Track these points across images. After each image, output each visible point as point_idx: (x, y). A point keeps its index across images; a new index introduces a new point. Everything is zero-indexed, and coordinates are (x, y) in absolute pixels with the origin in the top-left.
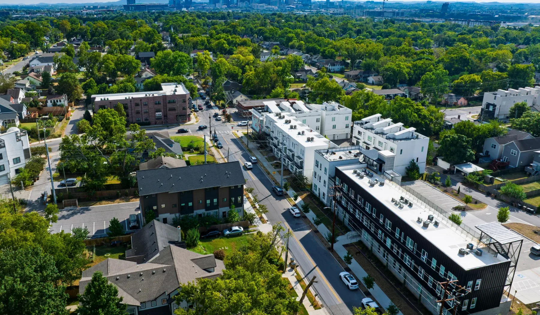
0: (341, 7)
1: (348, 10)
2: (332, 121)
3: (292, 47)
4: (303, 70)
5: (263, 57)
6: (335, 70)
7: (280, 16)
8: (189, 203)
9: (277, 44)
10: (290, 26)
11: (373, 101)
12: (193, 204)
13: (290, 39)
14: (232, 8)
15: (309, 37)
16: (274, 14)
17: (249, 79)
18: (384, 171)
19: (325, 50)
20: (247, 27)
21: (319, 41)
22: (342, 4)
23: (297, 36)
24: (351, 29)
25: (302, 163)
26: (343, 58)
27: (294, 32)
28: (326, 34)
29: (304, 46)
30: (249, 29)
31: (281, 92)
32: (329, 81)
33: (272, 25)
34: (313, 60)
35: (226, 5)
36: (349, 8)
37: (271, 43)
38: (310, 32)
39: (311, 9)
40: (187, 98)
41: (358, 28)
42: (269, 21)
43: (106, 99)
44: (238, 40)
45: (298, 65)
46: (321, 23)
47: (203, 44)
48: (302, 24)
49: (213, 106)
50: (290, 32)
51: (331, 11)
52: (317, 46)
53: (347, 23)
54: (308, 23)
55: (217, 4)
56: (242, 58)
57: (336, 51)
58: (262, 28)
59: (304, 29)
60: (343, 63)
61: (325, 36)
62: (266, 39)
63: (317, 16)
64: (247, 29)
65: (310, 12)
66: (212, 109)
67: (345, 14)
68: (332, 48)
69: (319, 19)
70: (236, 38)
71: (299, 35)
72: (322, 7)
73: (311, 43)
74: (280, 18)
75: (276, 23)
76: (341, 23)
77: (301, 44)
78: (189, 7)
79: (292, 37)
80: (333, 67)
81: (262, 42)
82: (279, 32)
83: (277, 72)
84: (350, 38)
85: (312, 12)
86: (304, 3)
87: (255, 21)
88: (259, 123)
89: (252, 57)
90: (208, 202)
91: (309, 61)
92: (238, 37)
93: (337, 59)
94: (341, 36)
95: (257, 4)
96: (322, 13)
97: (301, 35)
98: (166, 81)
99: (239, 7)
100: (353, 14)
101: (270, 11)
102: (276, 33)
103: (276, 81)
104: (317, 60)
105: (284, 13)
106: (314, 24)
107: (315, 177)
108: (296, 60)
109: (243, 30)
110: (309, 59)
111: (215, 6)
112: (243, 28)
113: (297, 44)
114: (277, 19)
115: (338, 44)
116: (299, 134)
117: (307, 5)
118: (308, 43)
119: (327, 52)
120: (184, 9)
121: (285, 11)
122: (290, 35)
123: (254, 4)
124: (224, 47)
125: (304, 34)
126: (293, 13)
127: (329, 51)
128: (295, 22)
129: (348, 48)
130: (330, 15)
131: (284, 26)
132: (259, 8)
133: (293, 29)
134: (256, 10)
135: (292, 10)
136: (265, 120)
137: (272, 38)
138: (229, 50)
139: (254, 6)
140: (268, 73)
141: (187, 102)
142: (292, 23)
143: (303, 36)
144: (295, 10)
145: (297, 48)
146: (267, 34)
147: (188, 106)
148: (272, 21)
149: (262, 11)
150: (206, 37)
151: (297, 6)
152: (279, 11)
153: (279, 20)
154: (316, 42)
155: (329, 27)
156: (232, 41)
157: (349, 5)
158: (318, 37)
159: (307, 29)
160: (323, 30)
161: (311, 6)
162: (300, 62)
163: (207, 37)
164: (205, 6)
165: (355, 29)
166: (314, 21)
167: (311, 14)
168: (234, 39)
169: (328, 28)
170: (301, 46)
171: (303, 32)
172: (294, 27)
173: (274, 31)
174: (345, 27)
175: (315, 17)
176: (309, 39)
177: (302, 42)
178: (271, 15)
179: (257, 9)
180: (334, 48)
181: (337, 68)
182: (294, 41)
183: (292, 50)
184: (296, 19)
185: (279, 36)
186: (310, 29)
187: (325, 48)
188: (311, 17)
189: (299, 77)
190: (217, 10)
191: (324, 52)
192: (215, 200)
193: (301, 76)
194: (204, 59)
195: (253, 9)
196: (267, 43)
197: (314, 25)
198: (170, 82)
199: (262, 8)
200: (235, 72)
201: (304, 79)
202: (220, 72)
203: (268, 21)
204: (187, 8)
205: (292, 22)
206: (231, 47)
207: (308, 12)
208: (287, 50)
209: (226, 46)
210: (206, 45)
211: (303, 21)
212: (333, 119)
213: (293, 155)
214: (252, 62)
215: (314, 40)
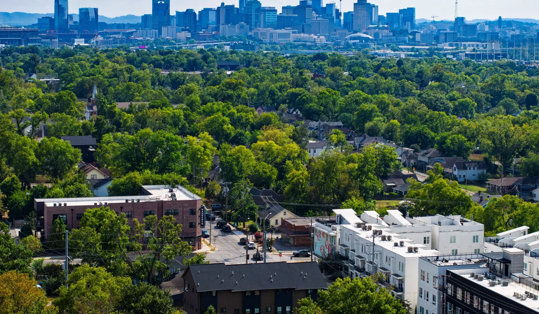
0: (494, 37)
1: (511, 45)
2: (451, 242)
3: (373, 133)
4: (399, 176)
5: (312, 150)
6: (467, 178)
7: (335, 63)
8: (256, 309)
9: (339, 127)
10: (362, 86)
11: (520, 211)
12: (260, 311)
13: (367, 116)
14: (203, 38)
15: (410, 110)
16: (320, 57)
17: (297, 184)
18: (511, 274)
19: (446, 138)
20: (261, 88)
21: (431, 119)
22: (497, 30)
23: (382, 109)
24: (512, 96)
25: (401, 282)
26: (486, 155)
27: (374, 101)
28: (451, 104)
29: (399, 130)
30: (268, 93)
31: (359, 205)
32: (447, 185)
33: (320, 84)
34: (420, 158)
35: (189, 31)
36: (517, 40)
37: (322, 123)
38: (412, 100)
39: (413, 41)
40: (198, 206)
41: (528, 92)
42: (312, 75)
43: (63, 205)
44: (251, 116)
45: (388, 166)
46: (438, 79)
47: (175, 124)
48: (392, 82)
49: (234, 230)
50: (366, 100)
51: (469, 48)
52: (428, 131)
53: (503, 81)
54: (408, 79)
55: (164, 29)
56: (276, 147)
57: (469, 140)
58: (297, 90)
59: (397, 95)
60: (486, 164)
61: (447, 110)
62: (310, 115)
63: (430, 63)
64: (261, 93)
65: (412, 50)
66: (233, 234)
67: (504, 56)
68: (459, 132)
69: (435, 70)
70: (247, 112)
71: (388, 105)
72: (442, 37)
73: (415, 123)
74: (338, 68)
75: (328, 78)
76: (489, 80)
77: (393, 125)
78: (93, 36)
79: (372, 111)
80: (463, 173)
81: (303, 122)
82: (341, 100)
83: (350, 172)
84: (507, 113)
85: (417, 50)
86: (395, 26)
87: (276, 73)
88: (329, 242)
89: (295, 146)
90: (279, 309)
91: (412, 161)
92: (252, 111)
93: (472, 157)
94: (488, 110)
95: (272, 30)
96: (445, 55)
97: (391, 108)
98: (151, 181)
99: (224, 38)
100: (527, 54)
101: (304, 46)
102: (334, 102)
103: (348, 188)
104: (429, 158)
105: (344, 54)
106: (422, 82)
107: (421, 297)
108: (384, 155)
109: (252, 95)
110: (410, 157)
111: (160, 33)
112: (252, 90)
113: (383, 126)
114: (329, 69)
115: (473, 125)
116: (396, 245)
117: (404, 32)
118: (409, 123)
119: (448, 141)
120: (80, 42)
121: (348, 47)
122: (367, 106)
123: (261, 30)
124: (223, 130)
125: (397, 105)
126: (366, 52)
127: (453, 140)
128: (376, 78)
129: (493, 133)
130: (464, 58)
131: (351, 86)
132: (275, 39)
133: (372, 94)
134: (269, 46)
135: (364, 46)
136: (338, 236)
137: (326, 113)
138: (236, 137)
139: (264, 34)
140: (333, 171)
141: (198, 214)
142: (368, 79)
143: (397, 110)
144: (372, 45)
145: (383, 135)
146: (314, 105)
147: (198, 221)
148: (318, 73)
149: (285, 47)
150: (181, 108)
151: (376, 35)
152: (330, 49)
153: (337, 72)
154: (426, 121)
155: (459, 90)
156: (240, 119)
157: (517, 32)
158: (431, 112)
159: (405, 93)
160: (443, 96)
161: (414, 34)
162: (392, 160)
163: (184, 110)
164: (131, 33)
165: (522, 94)
166: (420, 74)
167: (415, 56)
168: (243, 114)
169: (455, 92)
170: (392, 131)
171: (396, 100)
172: (375, 90)
173: (328, 96)
174: (497, 89)
175: (424, 66)
176: (410, 115)
177: (396, 122)
178: (312, 60)
179: (271, 43)
180: (465, 134)
181: (471, 173)
182: (376, 118)
183: (373, 139)
184: (377, 69)
185: (341, 108)
186: (413, 95)
187: (445, 134)
188: (414, 64)
189: (390, 189)
190: (164, 43)
191: (444, 143)
192: (288, 309)
193: (394, 186)
194: (202, 149)
195: (261, 42)
196: (314, 124)
197: (423, 85)
198: (158, 184)
199: (283, 41)
200: (266, 173)
201: (401, 193)
202: (241, 171)
203: (308, 74)
204: (87, 38)
205: (368, 76)
206: (239, 130)
207: (408, 50)
208: (361, 138)
209: (229, 127)
210: (183, 126)
211: (395, 75)
212: (453, 240)
213: (388, 275)
214: (296, 155)
215: (422, 117)
